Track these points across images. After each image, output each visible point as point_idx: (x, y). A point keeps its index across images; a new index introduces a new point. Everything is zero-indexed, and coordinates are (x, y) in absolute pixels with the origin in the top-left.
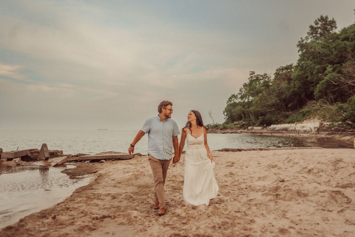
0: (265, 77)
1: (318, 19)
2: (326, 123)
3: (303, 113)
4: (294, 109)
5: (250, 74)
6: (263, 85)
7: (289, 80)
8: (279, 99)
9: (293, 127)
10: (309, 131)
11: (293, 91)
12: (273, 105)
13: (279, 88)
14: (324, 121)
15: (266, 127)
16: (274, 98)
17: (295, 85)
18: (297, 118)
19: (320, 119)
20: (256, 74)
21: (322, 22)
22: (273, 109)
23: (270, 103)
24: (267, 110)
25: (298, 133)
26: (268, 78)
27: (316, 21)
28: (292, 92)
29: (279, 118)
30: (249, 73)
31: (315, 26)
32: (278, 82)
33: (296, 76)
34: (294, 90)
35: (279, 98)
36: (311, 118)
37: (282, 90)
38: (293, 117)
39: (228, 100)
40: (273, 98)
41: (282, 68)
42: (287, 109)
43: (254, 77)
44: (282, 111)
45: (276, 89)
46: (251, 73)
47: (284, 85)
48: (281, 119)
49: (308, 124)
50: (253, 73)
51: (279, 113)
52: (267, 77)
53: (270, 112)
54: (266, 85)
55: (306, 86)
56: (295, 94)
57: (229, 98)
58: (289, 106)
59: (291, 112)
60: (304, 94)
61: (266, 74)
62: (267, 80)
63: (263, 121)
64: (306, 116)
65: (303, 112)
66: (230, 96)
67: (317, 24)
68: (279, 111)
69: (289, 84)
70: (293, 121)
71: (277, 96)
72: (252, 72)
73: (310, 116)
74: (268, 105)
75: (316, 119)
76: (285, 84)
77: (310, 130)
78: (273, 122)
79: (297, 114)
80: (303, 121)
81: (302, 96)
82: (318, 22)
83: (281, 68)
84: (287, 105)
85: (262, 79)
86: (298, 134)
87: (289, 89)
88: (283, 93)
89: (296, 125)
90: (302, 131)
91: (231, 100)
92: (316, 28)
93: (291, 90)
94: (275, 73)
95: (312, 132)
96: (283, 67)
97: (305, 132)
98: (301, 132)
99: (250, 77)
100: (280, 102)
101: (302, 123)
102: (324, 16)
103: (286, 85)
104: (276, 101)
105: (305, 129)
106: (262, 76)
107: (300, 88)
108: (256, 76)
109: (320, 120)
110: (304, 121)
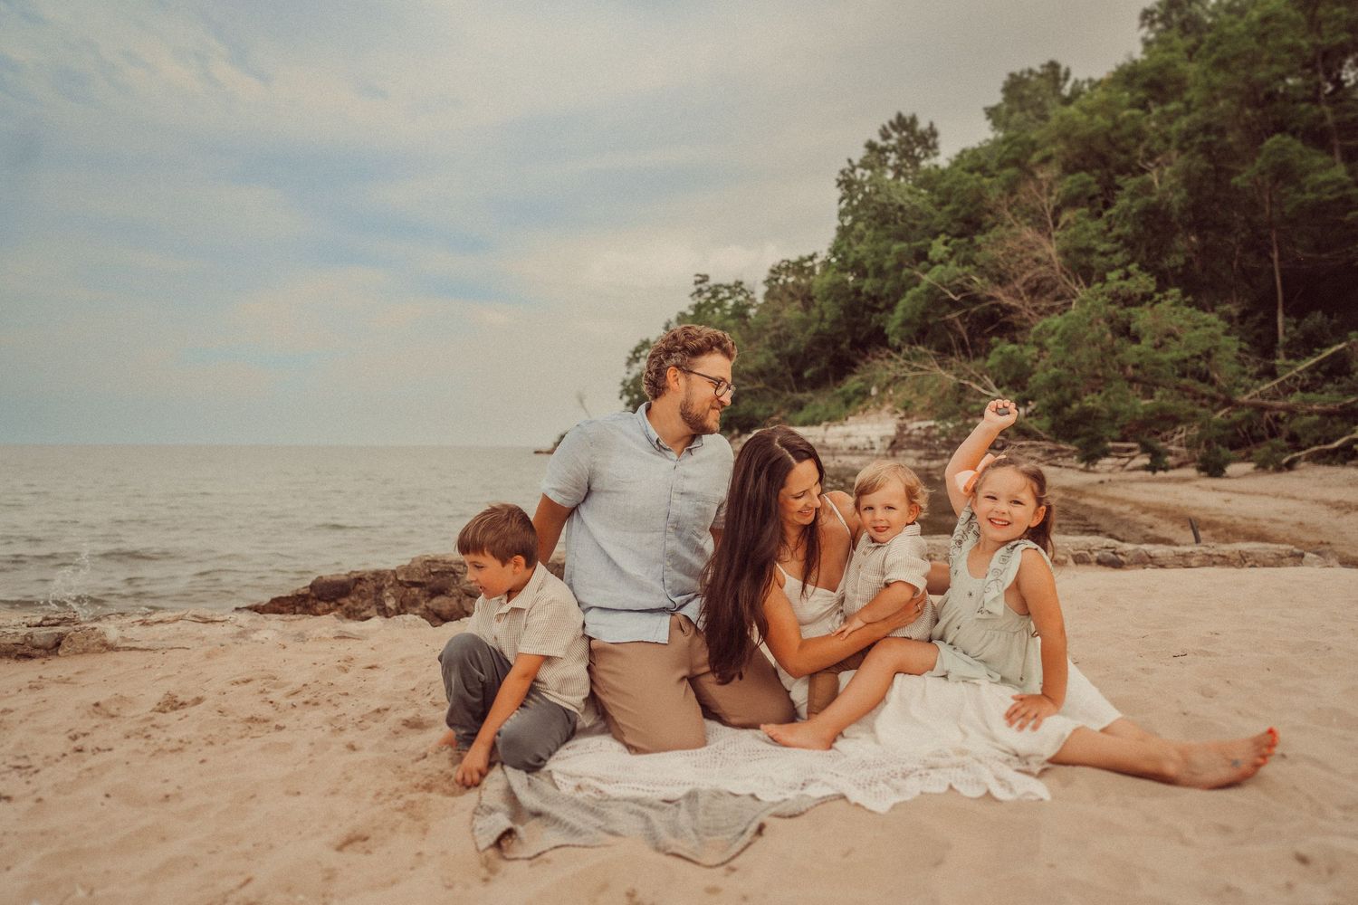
0: (738, 289)
1: (891, 123)
2: (915, 425)
3: (846, 395)
4: (817, 383)
5: (696, 283)
6: (733, 316)
7: (807, 299)
8: (777, 356)
9: (816, 437)
10: (865, 449)
11: (818, 333)
12: (760, 373)
13: (778, 324)
14: (907, 416)
15: (739, 436)
16: (763, 353)
17: (822, 313)
18: (827, 410)
19: (896, 412)
20: (711, 282)
21: (900, 133)
22: (760, 385)
23: (751, 367)
24: (743, 385)
25: (833, 455)
26: (745, 295)
27: (885, 128)
28: (815, 335)
29: (775, 409)
30: (694, 279)
31: (881, 143)
32: (776, 305)
33: (825, 286)
34: (821, 328)
35: (777, 352)
36: (870, 411)
37: (784, 329)
38: (816, 406)
39: (631, 355)
40: (760, 350)
41: (787, 263)
42: (800, 383)
43: (707, 291)
44: (783, 390)
45: (769, 326)
46: (699, 278)
47: (792, 312)
48: (784, 413)
49: (862, 427)
50: (705, 278)
51: (776, 397)
52: (743, 290)
53: (750, 392)
54: (740, 312)
55: (854, 316)
56: (822, 340)
57: (633, 349)
58: (807, 374)
59: (809, 395)
60: (848, 341)
61: (741, 283)
62: (741, 298)
63: (731, 418)
64: (853, 404)
65: (843, 393)
66: (637, 343)
67: (885, 136)
68: (777, 391)
69: (807, 309)
70: (817, 419)
71: (772, 347)
72: (700, 276)
73: (865, 405)
74: (748, 372)
75: (884, 413)
76: (796, 310)
77: (868, 446)
78: (758, 421)
79: (826, 400)
80: (847, 419)
81: (844, 346)
82: (891, 131)
83: (783, 265)
84: (797, 374)
85: (730, 298)
86: (831, 458)
87: (805, 324)
88: (789, 337)
89: (826, 429)
90: (845, 450)
91: (637, 355)
92: (883, 150)
93: (812, 329)
94: (765, 278)
95: (876, 452)
96: (788, 261)
97: (853, 450)
98: (840, 451)
99: (694, 289)
100: (780, 364)
101: (842, 424)
102: (907, 114)
103: (798, 314)
104: (769, 360)
105: (853, 441)
106: (728, 287)
107: (836, 322)
108: (714, 289)
109: (897, 416)
110: (850, 419)
